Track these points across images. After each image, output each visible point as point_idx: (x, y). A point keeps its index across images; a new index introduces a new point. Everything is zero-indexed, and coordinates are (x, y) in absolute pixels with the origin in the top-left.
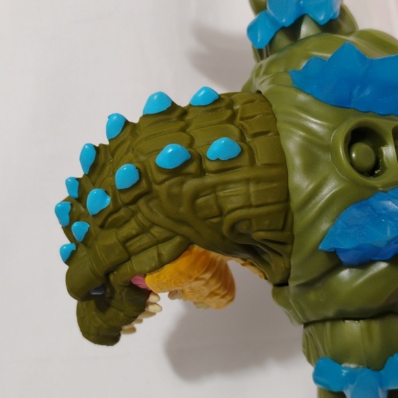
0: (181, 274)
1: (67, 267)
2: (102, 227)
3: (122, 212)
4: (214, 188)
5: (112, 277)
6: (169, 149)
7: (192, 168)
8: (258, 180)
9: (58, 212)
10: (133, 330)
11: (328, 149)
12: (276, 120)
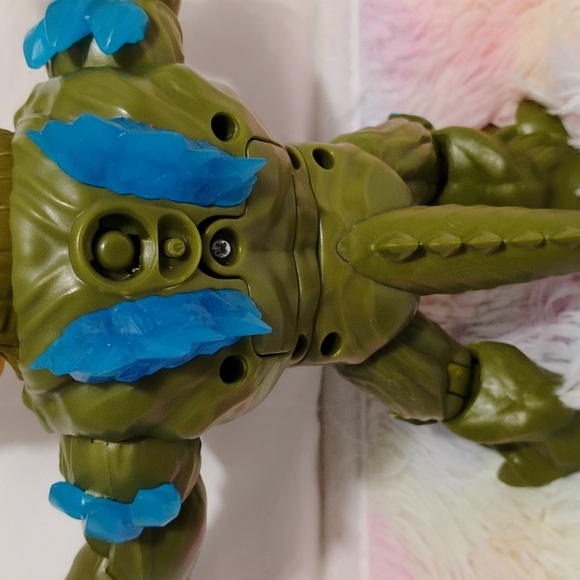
11: (65, 239)
12: (9, 188)
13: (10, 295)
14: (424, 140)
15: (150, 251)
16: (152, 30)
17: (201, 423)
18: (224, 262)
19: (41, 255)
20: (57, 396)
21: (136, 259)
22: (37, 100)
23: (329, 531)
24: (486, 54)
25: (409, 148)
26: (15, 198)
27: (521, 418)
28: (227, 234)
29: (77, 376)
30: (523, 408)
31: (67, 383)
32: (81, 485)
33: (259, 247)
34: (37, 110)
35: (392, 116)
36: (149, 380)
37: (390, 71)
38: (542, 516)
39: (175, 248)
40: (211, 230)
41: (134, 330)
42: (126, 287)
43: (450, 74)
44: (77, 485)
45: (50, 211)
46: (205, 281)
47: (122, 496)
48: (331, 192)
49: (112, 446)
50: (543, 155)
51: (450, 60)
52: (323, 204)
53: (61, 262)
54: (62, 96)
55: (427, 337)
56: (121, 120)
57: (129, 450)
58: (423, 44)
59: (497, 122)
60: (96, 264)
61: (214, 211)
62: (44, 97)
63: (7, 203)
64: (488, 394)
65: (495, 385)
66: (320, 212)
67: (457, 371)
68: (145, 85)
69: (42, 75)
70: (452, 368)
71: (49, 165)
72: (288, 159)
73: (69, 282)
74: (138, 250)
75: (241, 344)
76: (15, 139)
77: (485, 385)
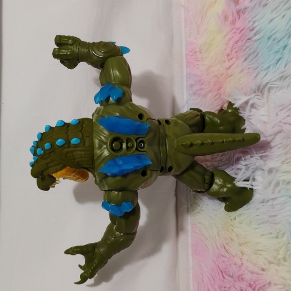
0: (63, 174)
1: (31, 168)
2: (41, 158)
3: (46, 156)
4: (72, 152)
5: (44, 173)
6: (60, 140)
7: (66, 146)
8: (85, 151)
9: (31, 150)
10: (54, 187)
11: (106, 143)
12: (93, 132)
13: (93, 156)
14: (197, 116)
15: (124, 146)
16: (124, 94)
17: (137, 186)
18: (142, 148)
19: (100, 147)
20: (103, 180)
21: (121, 147)
22: (97, 111)
23: (179, 229)
24: (219, 90)
25: (192, 118)
26: (94, 135)
27: (225, 190)
28: (142, 142)
29: (109, 174)
30: (226, 187)
31: (106, 176)
32: (109, 202)
33: (150, 144)
34: (98, 114)
35: (191, 109)
36: (125, 175)
37: (195, 94)
38: (235, 219)
39: (130, 145)
40: (138, 141)
41: (121, 163)
42: (119, 154)
43: (210, 95)
44: (108, 202)
45: (102, 137)
46: (137, 152)
47: (119, 204)
48: (170, 130)
49: (116, 192)
50: (232, 119)
51: (210, 91)
52: (167, 133)
53: (105, 148)
54: (104, 111)
55: (198, 168)
56: (118, 116)
57: (120, 193)
58: (203, 86)
59: (224, 109)
60: (112, 149)
61: (138, 136)
62: (99, 110)
63: (93, 136)
64: (216, 183)
65: (218, 181)
66: (166, 136)
67: (207, 178)
68: (122, 107)
69: (98, 105)
70: (205, 176)
71: (102, 127)
72: (158, 123)
73: (106, 153)
74: (122, 145)
75: (146, 167)
76: (94, 121)
77: (216, 181)
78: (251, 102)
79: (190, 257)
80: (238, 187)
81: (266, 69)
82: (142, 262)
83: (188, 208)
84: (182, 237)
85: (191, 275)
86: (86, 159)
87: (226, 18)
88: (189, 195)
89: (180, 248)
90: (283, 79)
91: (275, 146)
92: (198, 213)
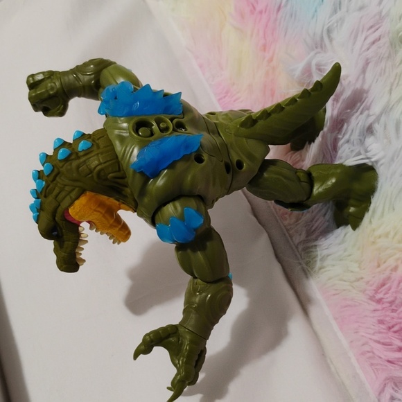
2: (45, 196)
3: (51, 186)
4: (84, 162)
7: (73, 157)
8: (102, 153)
13: (117, 157)
26: (108, 132)
36: (171, 166)
39: (163, 124)
40: (174, 122)
42: (152, 138)
46: (177, 134)
63: (106, 134)
67: (301, 175)
78: (314, 63)
79: (340, 334)
80: (350, 167)
81: (313, 17)
82: (266, 359)
83: (304, 270)
84: (314, 311)
85: (354, 360)
86: (108, 164)
87: (242, 16)
88: (298, 254)
89: (317, 327)
90: (338, 9)
91: (370, 87)
92: (320, 269)
